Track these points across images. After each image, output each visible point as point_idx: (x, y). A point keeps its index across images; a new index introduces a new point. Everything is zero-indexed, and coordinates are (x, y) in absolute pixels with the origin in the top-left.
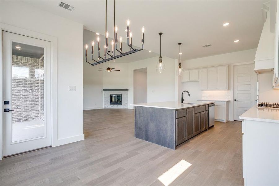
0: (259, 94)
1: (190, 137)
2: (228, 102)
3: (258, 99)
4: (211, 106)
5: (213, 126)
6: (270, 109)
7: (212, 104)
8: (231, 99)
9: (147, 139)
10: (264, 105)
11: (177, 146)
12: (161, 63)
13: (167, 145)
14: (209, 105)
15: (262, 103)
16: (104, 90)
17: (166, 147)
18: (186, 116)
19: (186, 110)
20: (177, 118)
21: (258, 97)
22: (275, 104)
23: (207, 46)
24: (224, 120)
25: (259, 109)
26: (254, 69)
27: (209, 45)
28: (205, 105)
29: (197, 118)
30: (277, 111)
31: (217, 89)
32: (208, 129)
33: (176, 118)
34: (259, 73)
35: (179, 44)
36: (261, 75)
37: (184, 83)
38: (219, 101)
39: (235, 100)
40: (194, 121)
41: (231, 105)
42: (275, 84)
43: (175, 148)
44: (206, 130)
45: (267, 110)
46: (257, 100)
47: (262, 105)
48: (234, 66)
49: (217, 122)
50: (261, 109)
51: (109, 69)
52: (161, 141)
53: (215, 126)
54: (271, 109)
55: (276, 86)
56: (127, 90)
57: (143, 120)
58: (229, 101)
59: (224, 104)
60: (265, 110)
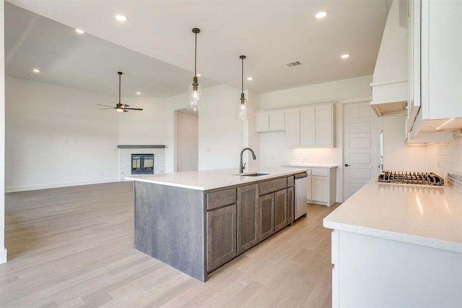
0: (383, 154)
1: (247, 246)
2: (334, 170)
3: (382, 163)
4: (298, 178)
5: (304, 216)
6: (400, 186)
7: (302, 175)
8: (339, 164)
9: (155, 255)
10: (391, 176)
11: (209, 274)
12: (195, 91)
13: (190, 270)
14: (295, 176)
15: (388, 172)
16: (119, 147)
17: (189, 274)
18: (236, 203)
19: (235, 190)
20: (208, 211)
21: (381, 159)
22: (410, 175)
23: (294, 64)
24: (327, 203)
25: (380, 186)
26: (371, 103)
27: (298, 63)
28: (287, 177)
29: (266, 205)
30: (413, 191)
31: (315, 145)
32: (292, 224)
33: (206, 211)
34: (383, 114)
35: (241, 57)
36: (386, 119)
37: (261, 134)
38: (317, 167)
39: (346, 165)
40: (258, 212)
41: (339, 174)
42: (409, 133)
43: (205, 277)
44: (290, 225)
45: (396, 188)
46: (381, 166)
47: (387, 178)
48: (343, 104)
49: (315, 206)
50: (384, 187)
51: (119, 106)
52: (178, 262)
53: (308, 216)
54: (403, 187)
55: (411, 139)
56: (163, 147)
57: (147, 212)
58: (336, 168)
59: (327, 173)
60: (391, 188)
